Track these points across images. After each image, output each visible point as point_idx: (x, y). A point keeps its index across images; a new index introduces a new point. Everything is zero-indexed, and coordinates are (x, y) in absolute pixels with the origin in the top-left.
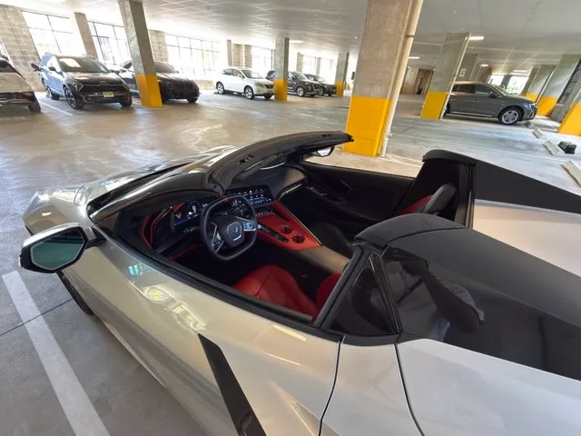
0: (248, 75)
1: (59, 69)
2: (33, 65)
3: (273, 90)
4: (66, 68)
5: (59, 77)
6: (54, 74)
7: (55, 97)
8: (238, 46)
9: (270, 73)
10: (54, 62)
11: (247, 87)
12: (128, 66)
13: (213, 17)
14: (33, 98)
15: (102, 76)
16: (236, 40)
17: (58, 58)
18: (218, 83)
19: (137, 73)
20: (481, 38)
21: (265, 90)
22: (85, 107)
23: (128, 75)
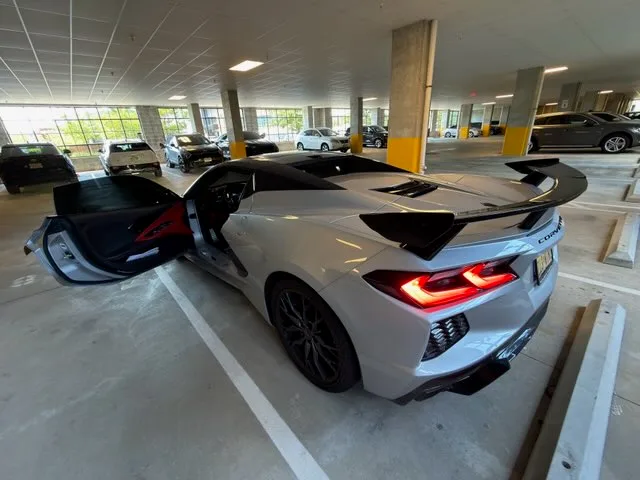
0: (325, 133)
1: (176, 145)
2: (161, 145)
3: (348, 144)
4: (181, 144)
5: (177, 150)
6: (173, 149)
7: (172, 166)
8: (319, 110)
9: (349, 130)
10: (174, 141)
11: (323, 144)
12: (225, 138)
13: (297, 87)
14: (158, 167)
15: (205, 146)
16: (316, 106)
17: (177, 137)
18: (299, 143)
19: (230, 142)
20: (565, 68)
21: (341, 145)
22: (192, 170)
23: (225, 144)
